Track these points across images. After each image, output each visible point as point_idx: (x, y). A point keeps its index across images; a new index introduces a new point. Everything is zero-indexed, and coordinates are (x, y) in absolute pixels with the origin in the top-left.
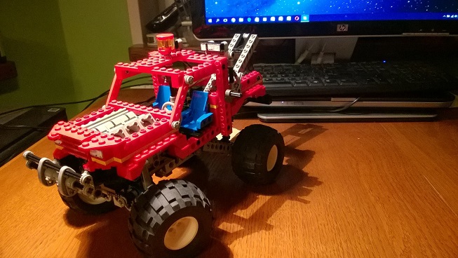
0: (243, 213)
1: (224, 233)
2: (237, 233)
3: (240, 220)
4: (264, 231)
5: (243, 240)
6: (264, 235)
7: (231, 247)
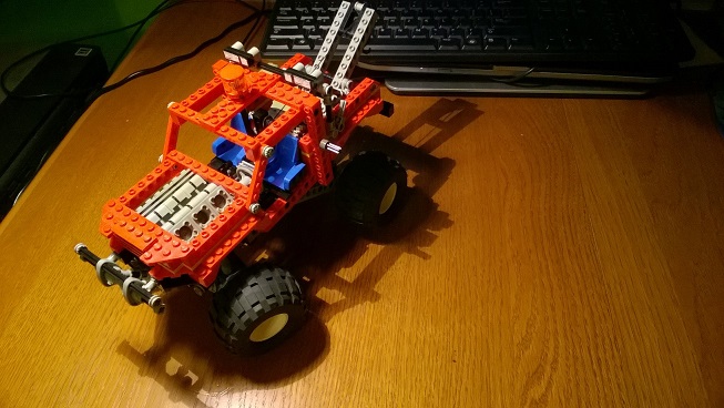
0: (347, 274)
1: (322, 304)
2: (336, 305)
3: (342, 284)
4: (368, 302)
5: (343, 315)
6: (368, 307)
7: (328, 325)
